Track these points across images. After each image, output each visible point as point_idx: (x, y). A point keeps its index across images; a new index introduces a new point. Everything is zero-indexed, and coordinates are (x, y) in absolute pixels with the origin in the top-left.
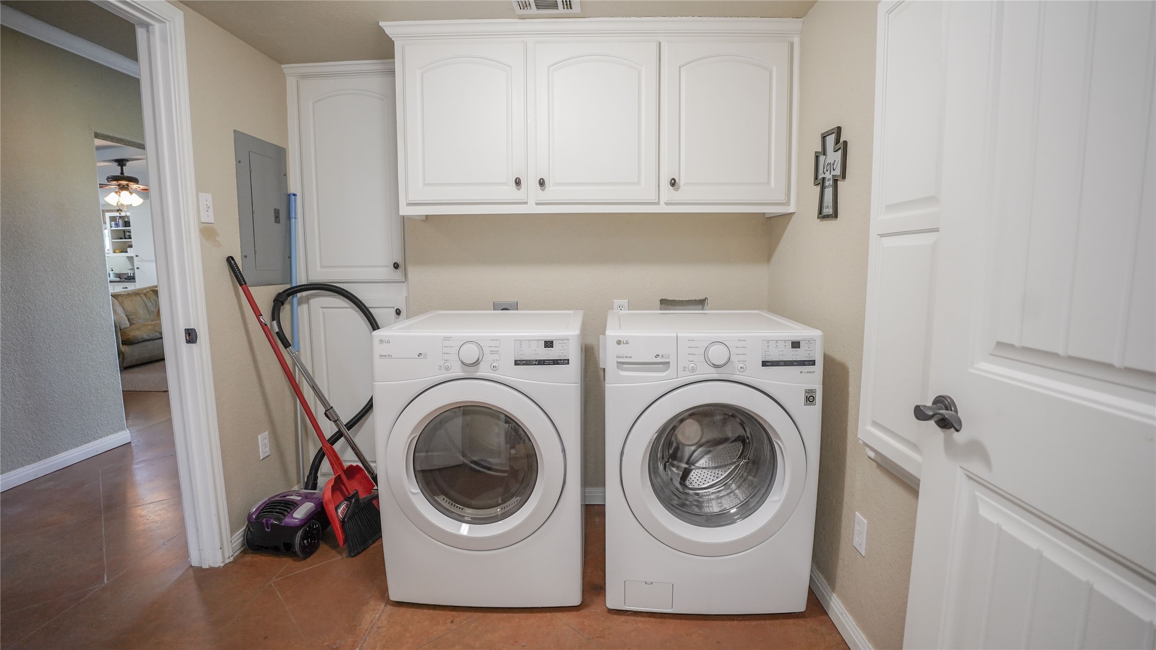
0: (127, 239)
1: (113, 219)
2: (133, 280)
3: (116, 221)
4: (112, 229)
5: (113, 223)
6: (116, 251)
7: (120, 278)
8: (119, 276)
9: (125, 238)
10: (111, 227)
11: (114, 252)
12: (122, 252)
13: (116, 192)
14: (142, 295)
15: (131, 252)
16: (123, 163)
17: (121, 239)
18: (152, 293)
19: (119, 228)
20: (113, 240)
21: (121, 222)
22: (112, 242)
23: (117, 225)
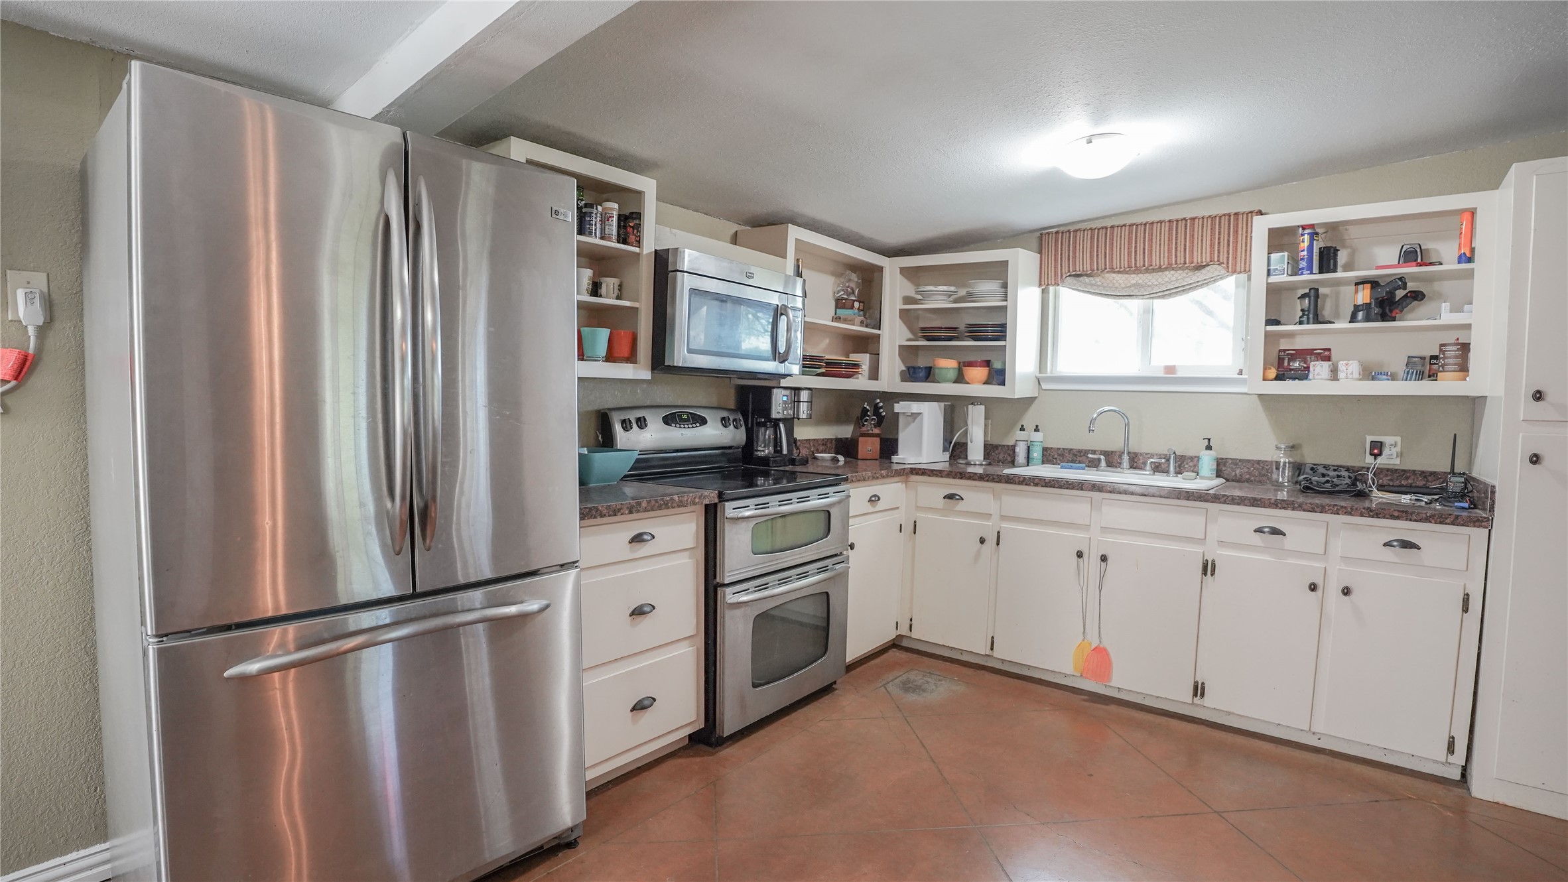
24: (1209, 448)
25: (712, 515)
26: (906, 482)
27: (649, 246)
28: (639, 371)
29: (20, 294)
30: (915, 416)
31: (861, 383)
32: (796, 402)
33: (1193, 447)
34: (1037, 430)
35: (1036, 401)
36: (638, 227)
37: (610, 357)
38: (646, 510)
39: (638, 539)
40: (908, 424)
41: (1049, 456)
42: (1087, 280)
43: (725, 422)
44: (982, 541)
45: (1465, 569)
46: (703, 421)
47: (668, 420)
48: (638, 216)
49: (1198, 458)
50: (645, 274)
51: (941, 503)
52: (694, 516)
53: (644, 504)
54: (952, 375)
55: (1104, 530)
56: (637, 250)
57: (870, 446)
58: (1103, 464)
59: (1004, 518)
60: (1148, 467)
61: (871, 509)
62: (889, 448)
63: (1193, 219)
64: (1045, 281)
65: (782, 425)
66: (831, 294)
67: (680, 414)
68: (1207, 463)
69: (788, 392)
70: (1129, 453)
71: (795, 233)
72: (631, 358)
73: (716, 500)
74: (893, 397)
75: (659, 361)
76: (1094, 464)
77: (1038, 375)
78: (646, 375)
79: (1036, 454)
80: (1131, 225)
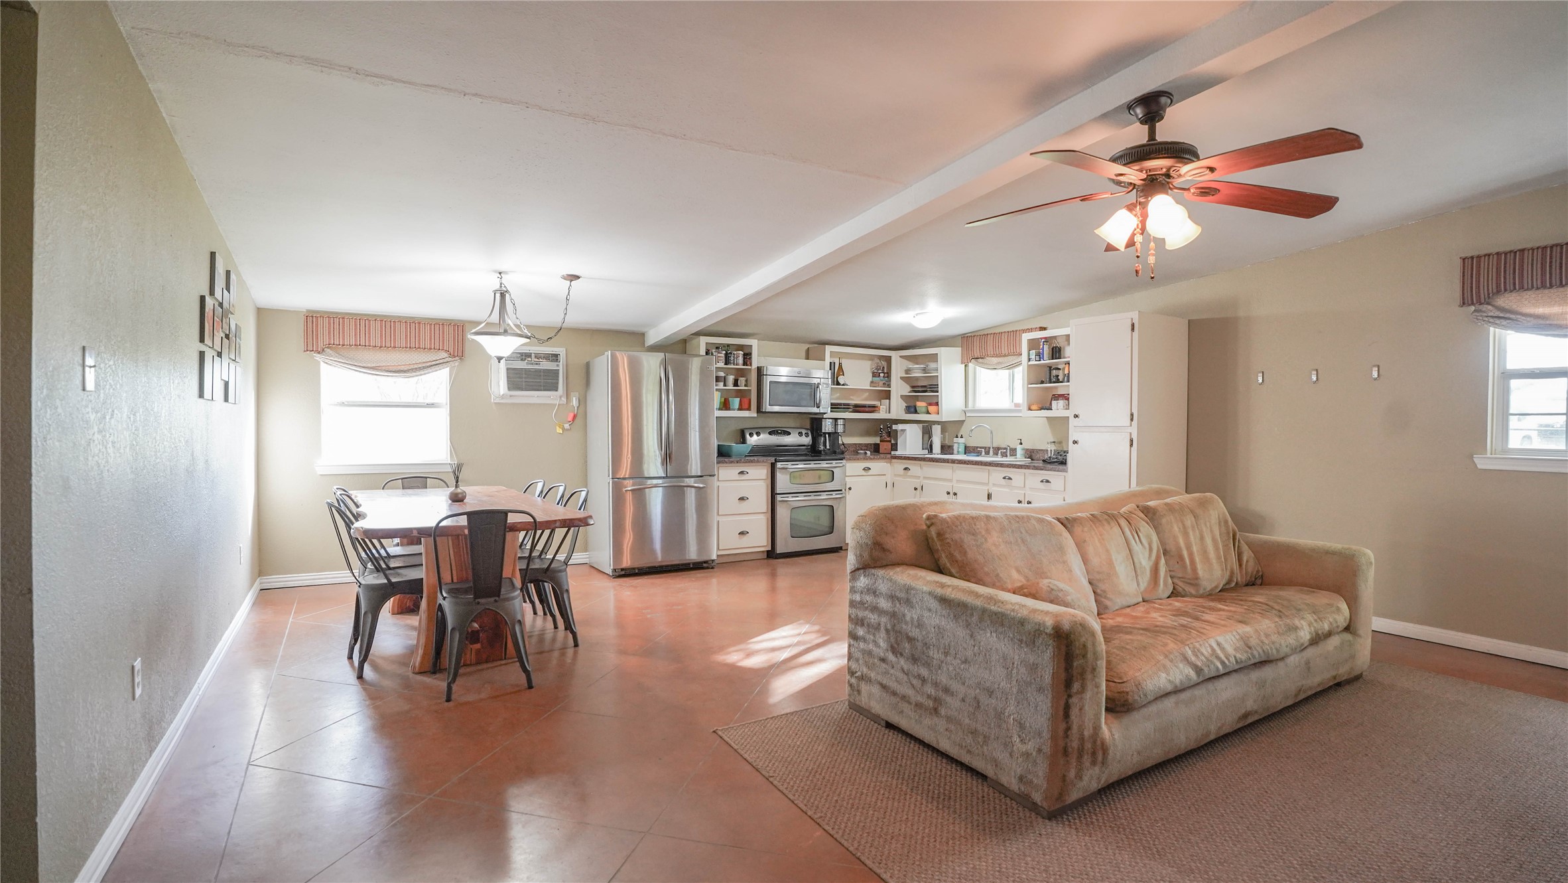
0: (1054, 382)
1: (1033, 344)
2: (1061, 467)
3: (1039, 349)
4: (1031, 363)
5: (1033, 352)
6: (1033, 407)
7: (1032, 460)
8: (1031, 454)
9: (1050, 382)
10: (1029, 360)
11: (1030, 409)
12: (1041, 409)
13: (1131, 208)
14: (1123, 522)
15: (1058, 410)
16: (1158, 103)
17: (1042, 382)
18: (1142, 515)
19: (1042, 362)
20: (1030, 386)
21: (1046, 350)
22: (1028, 388)
23: (1040, 356)
24: (1021, 444)
25: (773, 466)
26: (891, 463)
27: (755, 365)
28: (752, 414)
29: (574, 398)
30: (903, 431)
31: (881, 415)
32: (836, 425)
33: (1014, 444)
34: (962, 437)
35: (965, 423)
36: (750, 358)
37: (740, 409)
38: (743, 462)
39: (742, 473)
40: (901, 436)
41: (967, 450)
42: (980, 360)
43: (800, 434)
44: (916, 489)
45: (1063, 490)
46: (789, 434)
47: (770, 433)
48: (751, 354)
49: (1016, 449)
50: (754, 376)
51: (902, 472)
52: (766, 467)
53: (742, 460)
54: (924, 410)
55: (958, 481)
56: (750, 367)
57: (884, 447)
58: (983, 453)
59: (925, 478)
60: (999, 454)
61: (865, 474)
62: (894, 447)
63: (1016, 331)
64: (965, 362)
65: (827, 436)
66: (869, 370)
67: (777, 431)
68: (1019, 452)
69: (831, 420)
70: (993, 448)
71: (829, 349)
72: (749, 409)
73: (774, 461)
74: (897, 422)
75: (759, 410)
76: (979, 454)
77: (964, 409)
78: (755, 415)
79: (962, 449)
80: (994, 334)
